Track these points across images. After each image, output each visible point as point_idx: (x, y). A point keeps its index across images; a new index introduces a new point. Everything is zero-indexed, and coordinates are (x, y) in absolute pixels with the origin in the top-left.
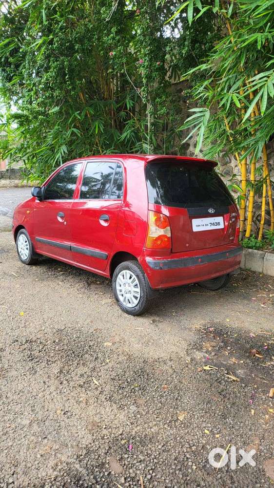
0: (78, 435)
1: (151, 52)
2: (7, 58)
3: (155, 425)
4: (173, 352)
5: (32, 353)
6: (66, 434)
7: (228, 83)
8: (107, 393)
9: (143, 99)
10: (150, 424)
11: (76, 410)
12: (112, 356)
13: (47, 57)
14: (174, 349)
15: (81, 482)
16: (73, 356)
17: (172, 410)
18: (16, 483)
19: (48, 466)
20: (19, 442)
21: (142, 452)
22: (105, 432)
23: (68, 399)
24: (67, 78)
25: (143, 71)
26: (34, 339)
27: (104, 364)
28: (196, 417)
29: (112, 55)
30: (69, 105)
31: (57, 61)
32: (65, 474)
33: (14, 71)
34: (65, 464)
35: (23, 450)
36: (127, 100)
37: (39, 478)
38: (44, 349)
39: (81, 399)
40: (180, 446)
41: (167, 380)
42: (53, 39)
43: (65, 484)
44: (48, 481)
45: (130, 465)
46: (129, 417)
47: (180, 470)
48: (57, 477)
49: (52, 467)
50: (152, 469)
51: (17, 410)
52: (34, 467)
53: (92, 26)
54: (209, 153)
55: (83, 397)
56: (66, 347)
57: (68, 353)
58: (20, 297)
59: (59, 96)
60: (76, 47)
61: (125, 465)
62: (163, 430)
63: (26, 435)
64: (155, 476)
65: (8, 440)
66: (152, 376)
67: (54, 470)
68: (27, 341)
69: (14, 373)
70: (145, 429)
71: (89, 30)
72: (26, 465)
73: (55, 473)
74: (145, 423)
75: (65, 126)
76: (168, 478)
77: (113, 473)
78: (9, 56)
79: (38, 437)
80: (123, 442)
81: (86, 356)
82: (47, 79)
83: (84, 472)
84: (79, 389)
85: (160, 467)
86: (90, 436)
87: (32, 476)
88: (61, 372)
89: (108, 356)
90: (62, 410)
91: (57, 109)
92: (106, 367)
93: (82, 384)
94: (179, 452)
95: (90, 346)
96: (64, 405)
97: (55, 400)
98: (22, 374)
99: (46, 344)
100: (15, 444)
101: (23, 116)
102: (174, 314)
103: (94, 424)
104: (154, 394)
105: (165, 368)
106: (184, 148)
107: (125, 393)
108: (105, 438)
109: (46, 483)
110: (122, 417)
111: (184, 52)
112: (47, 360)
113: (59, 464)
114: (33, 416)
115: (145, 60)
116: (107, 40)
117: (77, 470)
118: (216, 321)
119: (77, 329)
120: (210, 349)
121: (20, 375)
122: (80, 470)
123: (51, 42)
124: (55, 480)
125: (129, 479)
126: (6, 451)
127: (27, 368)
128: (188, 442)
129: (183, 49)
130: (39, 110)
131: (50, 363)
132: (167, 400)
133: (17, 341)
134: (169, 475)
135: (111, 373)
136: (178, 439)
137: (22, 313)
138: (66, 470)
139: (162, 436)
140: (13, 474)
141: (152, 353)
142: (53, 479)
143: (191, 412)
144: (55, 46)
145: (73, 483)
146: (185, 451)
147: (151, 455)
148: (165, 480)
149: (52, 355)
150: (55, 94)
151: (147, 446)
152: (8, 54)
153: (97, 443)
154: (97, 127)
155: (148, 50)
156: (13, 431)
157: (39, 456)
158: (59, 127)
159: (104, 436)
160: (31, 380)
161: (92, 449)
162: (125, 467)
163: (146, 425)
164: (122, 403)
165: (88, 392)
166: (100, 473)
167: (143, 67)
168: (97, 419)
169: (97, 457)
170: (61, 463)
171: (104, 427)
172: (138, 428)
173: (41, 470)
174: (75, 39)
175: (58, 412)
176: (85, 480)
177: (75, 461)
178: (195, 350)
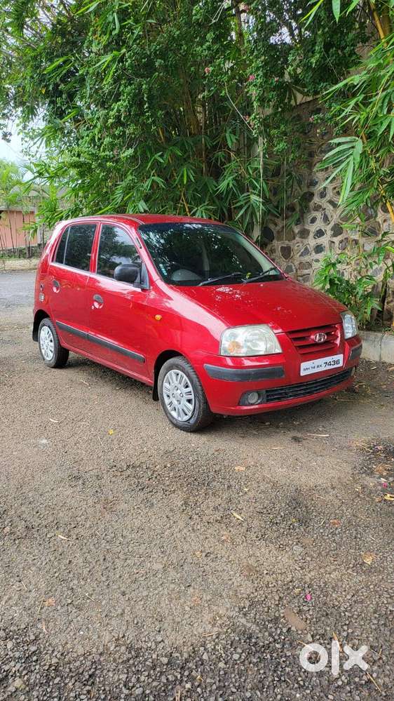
0: (233, 583)
1: (266, 63)
2: (57, 85)
3: (335, 570)
4: (333, 478)
5: (140, 481)
6: (216, 581)
7: (387, 100)
8: (256, 530)
9: (254, 132)
10: (328, 569)
11: (222, 551)
12: (249, 483)
13: (117, 80)
14: (333, 473)
15: (253, 640)
16: (197, 484)
17: (353, 551)
18: (166, 642)
19: (204, 621)
20: (157, 592)
21: (326, 603)
22: (268, 578)
23: (206, 538)
24: (147, 108)
25: (254, 92)
26: (138, 463)
27: (241, 494)
28: (389, 559)
29: (208, 71)
30: (146, 146)
31: (131, 84)
32: (229, 630)
33: (67, 102)
34: (225, 619)
35: (165, 602)
36: (227, 135)
37: (195, 635)
38: (155, 476)
39: (223, 538)
40: (378, 596)
41: (336, 514)
42: (124, 54)
43: (232, 642)
44: (209, 638)
45: (315, 619)
46: (296, 560)
47: (385, 625)
48: (219, 634)
49: (210, 623)
50: (345, 624)
51: (141, 551)
52: (184, 622)
53: (178, 33)
54: (353, 202)
55: (225, 535)
56: (183, 473)
57: (189, 481)
58: (102, 412)
59: (134, 133)
60: (157, 64)
61: (307, 619)
62: (346, 576)
63: (163, 583)
64: (352, 633)
65: (141, 589)
66: (312, 508)
67: (214, 626)
68: (128, 466)
69: (123, 506)
70: (323, 576)
71: (174, 38)
72: (173, 620)
73: (216, 629)
74: (320, 568)
75: (142, 175)
76: (371, 635)
77: (293, 629)
78: (59, 83)
79: (179, 585)
80: (297, 591)
81: (215, 483)
82: (119, 111)
83: (254, 627)
84: (217, 525)
85: (356, 622)
86: (249, 584)
87: (185, 633)
88: (186, 503)
89: (245, 484)
90: (201, 552)
91: (131, 151)
92: (246, 497)
93: (219, 518)
94: (377, 604)
95: (215, 471)
96: (202, 545)
97: (188, 539)
98: (136, 507)
99: (155, 469)
100: (151, 594)
101: (85, 164)
102: (320, 429)
103: (250, 568)
104: (321, 531)
105: (329, 498)
106: (306, 199)
107: (282, 530)
108: (270, 585)
109: (207, 642)
110: (285, 560)
111: (313, 60)
112: (163, 490)
113: (218, 618)
114: (165, 558)
115: (258, 75)
116: (201, 50)
117: (244, 626)
118: (383, 437)
119: (192, 449)
120: (385, 474)
121: (132, 509)
122: (249, 625)
123: (122, 60)
124: (217, 637)
125: (318, 637)
126: (142, 603)
127: (140, 500)
128: (386, 591)
129: (312, 57)
130: (106, 155)
131: (167, 493)
132: (342, 539)
133: (115, 466)
134: (371, 632)
135: (255, 505)
136: (372, 586)
137: (111, 432)
138: (229, 625)
139: (348, 584)
140: (159, 631)
141: (304, 479)
142: (214, 637)
143: (381, 554)
144: (127, 64)
145: (243, 641)
146: (385, 602)
147: (339, 607)
148: (367, 637)
149: (168, 483)
150: (127, 132)
151: (331, 596)
152: (58, 80)
153: (261, 592)
154: (186, 174)
155: (262, 62)
156: (144, 577)
157: (187, 609)
158: (134, 177)
159: (268, 584)
160: (149, 514)
161: (256, 600)
162: (308, 622)
163: (322, 570)
164: (282, 542)
165: (231, 529)
166: (276, 629)
167: (255, 85)
168: (252, 561)
169: (266, 609)
170: (220, 617)
171: (265, 572)
172: (312, 573)
173: (196, 625)
174: (155, 53)
175: (198, 553)
176: (258, 638)
177: (237, 614)
178: (364, 475)
